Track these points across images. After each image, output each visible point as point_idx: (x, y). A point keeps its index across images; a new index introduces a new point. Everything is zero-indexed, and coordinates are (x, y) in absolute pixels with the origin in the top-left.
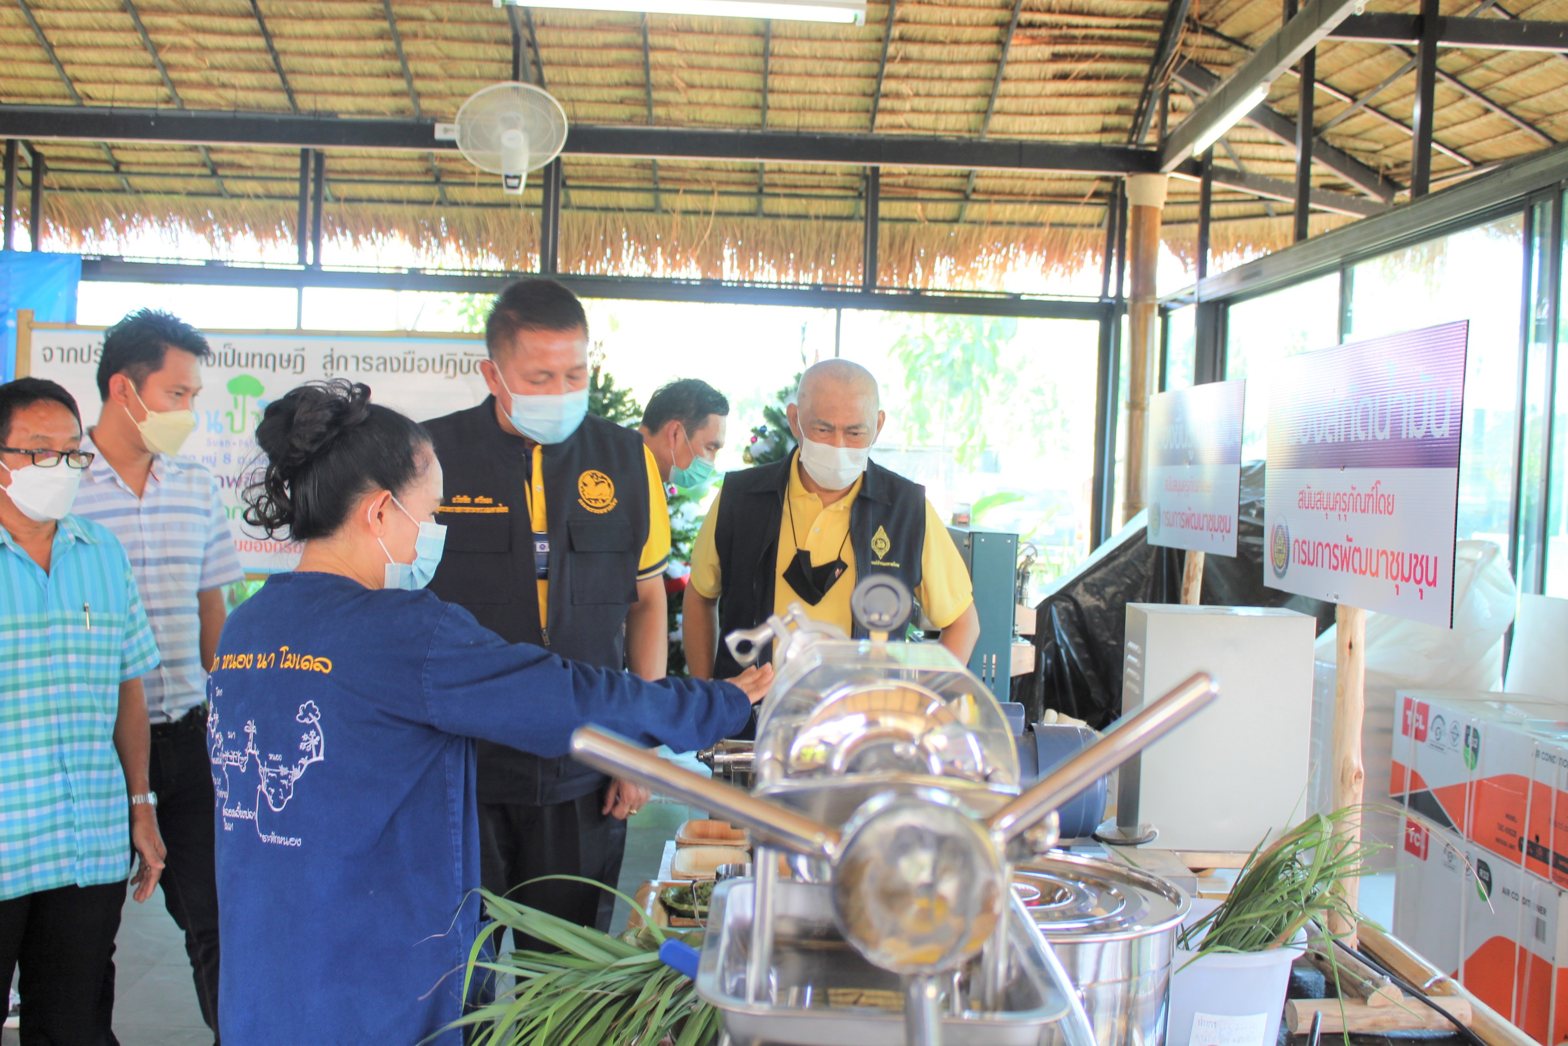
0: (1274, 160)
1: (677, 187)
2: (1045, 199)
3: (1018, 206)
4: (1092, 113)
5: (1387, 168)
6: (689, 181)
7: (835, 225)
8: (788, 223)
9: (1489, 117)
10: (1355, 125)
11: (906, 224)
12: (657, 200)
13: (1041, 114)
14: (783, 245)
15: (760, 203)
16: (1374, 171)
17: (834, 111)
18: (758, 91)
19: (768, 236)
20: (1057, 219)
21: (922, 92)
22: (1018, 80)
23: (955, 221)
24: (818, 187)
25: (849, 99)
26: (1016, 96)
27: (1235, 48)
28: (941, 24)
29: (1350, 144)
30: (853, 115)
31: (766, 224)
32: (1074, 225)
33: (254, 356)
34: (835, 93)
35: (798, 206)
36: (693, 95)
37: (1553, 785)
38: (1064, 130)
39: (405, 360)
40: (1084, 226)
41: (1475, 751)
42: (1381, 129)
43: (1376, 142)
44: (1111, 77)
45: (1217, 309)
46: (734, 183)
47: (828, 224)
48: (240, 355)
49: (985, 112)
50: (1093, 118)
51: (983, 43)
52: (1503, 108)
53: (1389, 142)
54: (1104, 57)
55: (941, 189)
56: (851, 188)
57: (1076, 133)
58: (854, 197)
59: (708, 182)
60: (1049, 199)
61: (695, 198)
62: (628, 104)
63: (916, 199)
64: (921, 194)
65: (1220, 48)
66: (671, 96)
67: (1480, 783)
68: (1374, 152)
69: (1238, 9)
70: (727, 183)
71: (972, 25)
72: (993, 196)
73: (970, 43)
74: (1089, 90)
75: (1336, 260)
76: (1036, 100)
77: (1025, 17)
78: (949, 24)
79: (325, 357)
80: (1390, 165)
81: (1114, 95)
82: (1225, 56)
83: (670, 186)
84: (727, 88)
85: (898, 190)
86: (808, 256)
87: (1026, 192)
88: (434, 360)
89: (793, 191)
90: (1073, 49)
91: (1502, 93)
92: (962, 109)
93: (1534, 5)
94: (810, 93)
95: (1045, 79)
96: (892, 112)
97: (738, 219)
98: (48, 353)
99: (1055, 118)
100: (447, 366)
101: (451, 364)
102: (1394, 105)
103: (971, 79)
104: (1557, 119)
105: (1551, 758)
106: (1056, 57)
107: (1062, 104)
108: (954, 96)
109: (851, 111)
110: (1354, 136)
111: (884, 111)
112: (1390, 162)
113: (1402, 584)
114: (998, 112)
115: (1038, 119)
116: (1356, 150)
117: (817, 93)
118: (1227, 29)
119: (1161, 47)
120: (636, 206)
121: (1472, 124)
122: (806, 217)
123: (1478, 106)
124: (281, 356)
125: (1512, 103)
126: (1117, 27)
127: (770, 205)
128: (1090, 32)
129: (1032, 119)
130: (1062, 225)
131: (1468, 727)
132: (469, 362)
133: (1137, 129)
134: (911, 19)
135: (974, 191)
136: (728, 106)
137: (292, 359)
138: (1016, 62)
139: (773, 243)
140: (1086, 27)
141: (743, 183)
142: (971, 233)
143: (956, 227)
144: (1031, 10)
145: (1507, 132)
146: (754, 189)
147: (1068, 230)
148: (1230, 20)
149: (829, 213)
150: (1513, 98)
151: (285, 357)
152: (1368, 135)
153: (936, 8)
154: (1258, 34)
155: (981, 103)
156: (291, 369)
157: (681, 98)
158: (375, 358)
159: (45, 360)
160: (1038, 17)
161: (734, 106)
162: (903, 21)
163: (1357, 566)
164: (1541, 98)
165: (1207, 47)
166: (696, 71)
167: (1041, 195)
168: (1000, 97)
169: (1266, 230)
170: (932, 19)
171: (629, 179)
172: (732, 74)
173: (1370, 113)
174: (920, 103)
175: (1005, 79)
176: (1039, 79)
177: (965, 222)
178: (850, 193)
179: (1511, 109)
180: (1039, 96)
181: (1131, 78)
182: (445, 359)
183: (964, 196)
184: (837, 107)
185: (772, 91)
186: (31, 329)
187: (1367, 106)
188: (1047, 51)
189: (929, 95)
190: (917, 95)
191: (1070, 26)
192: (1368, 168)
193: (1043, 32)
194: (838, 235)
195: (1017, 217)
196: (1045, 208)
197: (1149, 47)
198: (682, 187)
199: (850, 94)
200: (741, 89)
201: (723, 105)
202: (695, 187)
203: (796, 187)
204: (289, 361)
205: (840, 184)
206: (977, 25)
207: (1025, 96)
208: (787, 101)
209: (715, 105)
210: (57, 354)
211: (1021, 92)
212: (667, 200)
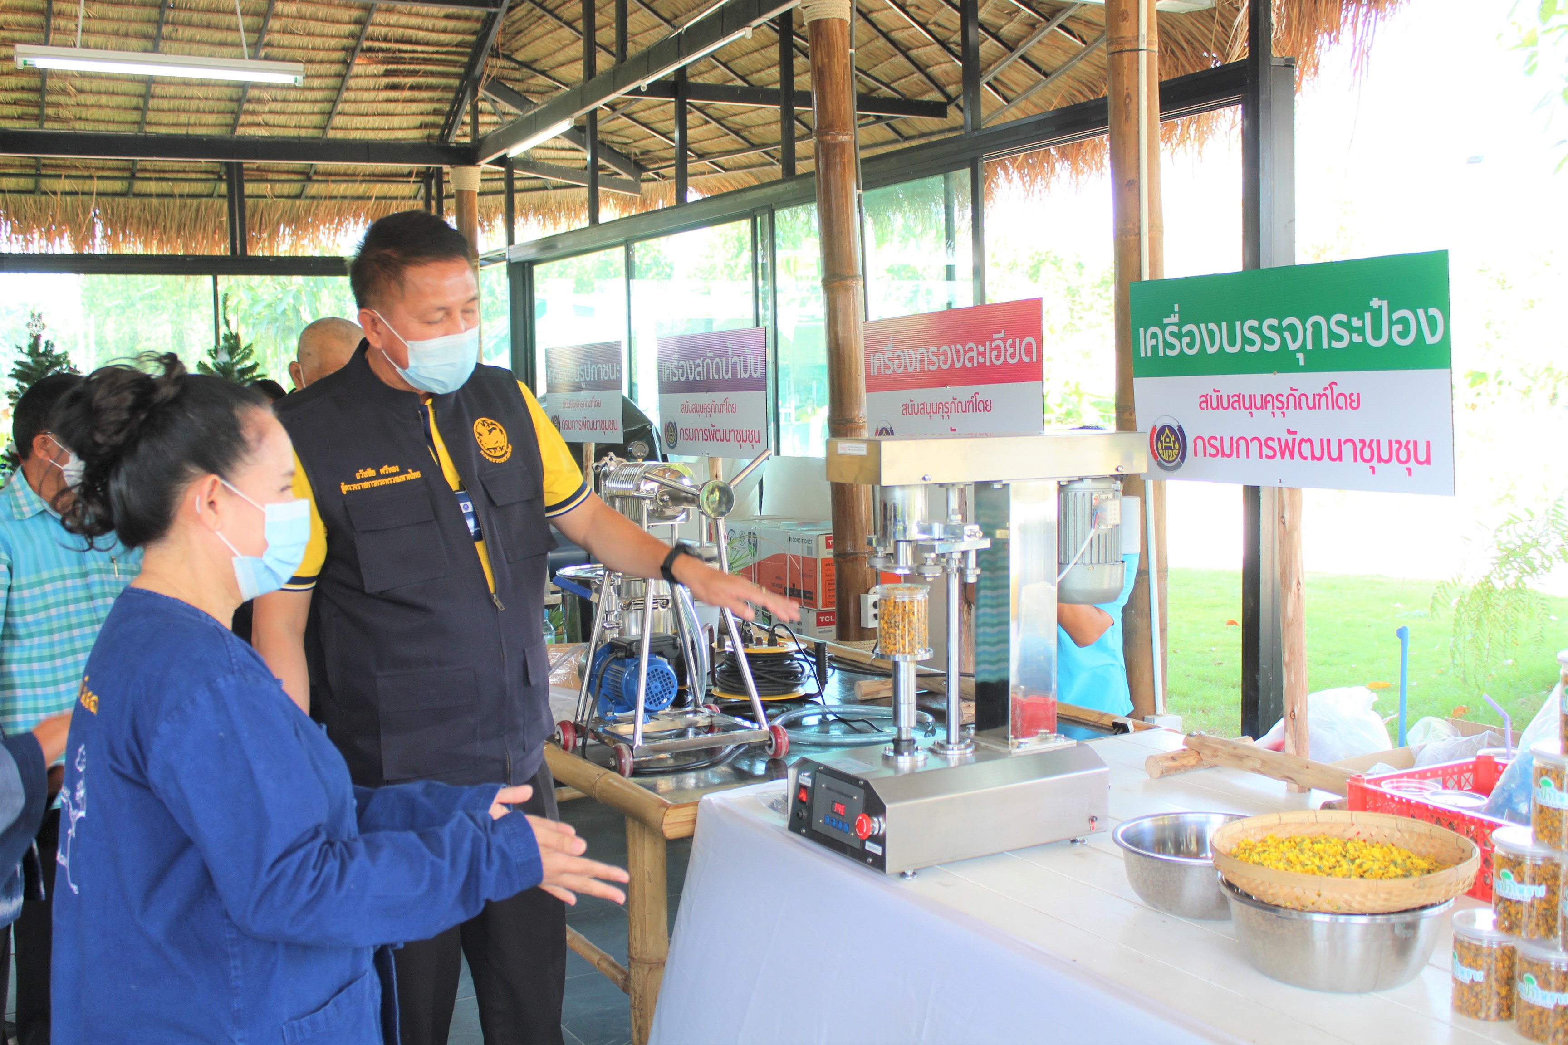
0: (552, 149)
1: (58, 173)
2: (372, 178)
3: (350, 185)
4: (414, 114)
5: (636, 155)
6: (68, 167)
7: (195, 202)
8: (155, 201)
9: (709, 126)
10: (613, 125)
11: (256, 200)
12: (37, 184)
13: (374, 115)
14: (149, 218)
15: (131, 186)
16: (627, 157)
17: (204, 112)
18: (141, 96)
19: (136, 213)
20: (381, 194)
21: (279, 98)
22: (358, 89)
23: (298, 197)
24: (184, 171)
25: (218, 103)
26: (355, 101)
27: (525, 70)
28: (299, 48)
29: (610, 138)
30: (220, 116)
31: (134, 202)
32: (396, 198)
34: (206, 99)
35: (165, 187)
36: (82, 98)
37: (800, 554)
38: (391, 126)
40: (404, 198)
41: (755, 546)
42: (632, 129)
43: (628, 137)
44: (430, 88)
45: (524, 268)
46: (109, 169)
47: (189, 201)
49: (330, 113)
50: (414, 117)
51: (332, 62)
52: (718, 121)
53: (638, 138)
54: (426, 74)
55: (288, 172)
56: (212, 172)
57: (400, 129)
58: (214, 180)
59: (87, 168)
60: (375, 179)
61: (73, 181)
62: (21, 105)
63: (267, 181)
64: (270, 176)
65: (514, 69)
66: (62, 99)
67: (759, 563)
68: (626, 144)
69: (529, 43)
70: (103, 169)
71: (324, 49)
72: (330, 176)
73: (321, 62)
74: (412, 97)
75: (622, 239)
76: (371, 104)
77: (366, 44)
78: (307, 48)
80: (638, 153)
81: (431, 100)
82: (517, 75)
83: (51, 172)
84: (114, 93)
85: (252, 173)
86: (171, 227)
87: (357, 173)
89: (162, 175)
90: (402, 67)
91: (717, 112)
92: (311, 111)
93: (737, 58)
94: (185, 98)
95: (378, 89)
96: (253, 113)
97: (110, 199)
99: (385, 118)
102: (642, 114)
103: (320, 89)
104: (754, 130)
105: (797, 540)
106: (387, 74)
107: (391, 107)
108: (306, 101)
109: (218, 113)
110: (611, 133)
111: (248, 112)
112: (637, 152)
113: (743, 444)
114: (340, 114)
115: (371, 119)
116: (613, 142)
117: (192, 98)
118: (520, 56)
119: (471, 67)
120: (17, 188)
121: (697, 130)
122: (171, 196)
123: (701, 118)
125: (724, 118)
126: (437, 52)
127: (140, 186)
128: (416, 55)
129: (367, 118)
130: (385, 198)
131: (750, 533)
133: (449, 126)
134: (276, 43)
135: (316, 173)
136: (112, 108)
138: (357, 76)
139: (140, 218)
140: (414, 52)
141: (117, 169)
142: (310, 206)
143: (298, 202)
144: (372, 39)
145: (720, 136)
146: (127, 174)
147: (389, 202)
148: (523, 50)
149: (191, 192)
150: (724, 115)
152: (623, 133)
153: (296, 37)
154: (543, 61)
155: (327, 106)
157: (71, 101)
160: (377, 45)
161: (118, 108)
162: (269, 45)
163: (718, 438)
164: (742, 116)
165: (504, 68)
166: (87, 80)
167: (369, 175)
168: (342, 102)
169: (545, 200)
170: (293, 44)
171: (12, 166)
172: (119, 82)
173: (624, 119)
174: (277, 106)
175: (348, 89)
176: (374, 89)
177: (306, 197)
178: (211, 176)
179: (723, 122)
180: (374, 101)
181: (446, 88)
183: (307, 177)
184: (207, 109)
185: (153, 97)
187: (623, 114)
188: (382, 68)
189: (284, 100)
190: (275, 100)
191: (400, 51)
192: (622, 154)
193: (380, 55)
194: (198, 210)
195: (349, 193)
196: (371, 185)
197: (460, 67)
198: (63, 173)
199: (219, 99)
200: (125, 94)
201: (108, 107)
202: (74, 173)
203: (164, 171)
205: (203, 169)
206: (328, 50)
207: (362, 102)
208: (164, 104)
209: (100, 107)
211: (359, 98)
212: (48, 184)
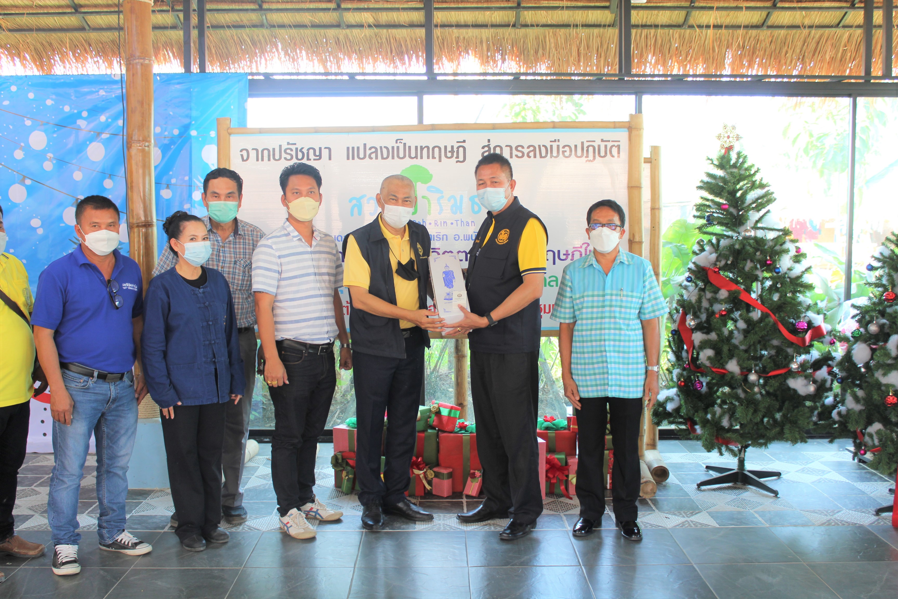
15: (768, 17)
33: (422, 148)
39: (551, 146)
48: (410, 147)
79: (483, 147)
88: (576, 146)
98: (245, 153)
100: (587, 151)
101: (591, 149)
124: (446, 147)
132: (606, 146)
137: (455, 150)
151: (449, 149)
156: (454, 159)
158: (526, 147)
159: (243, 160)
182: (586, 145)
186: (230, 134)
202: (723, 5)
204: (452, 151)
210: (253, 154)
212: (695, 17)
